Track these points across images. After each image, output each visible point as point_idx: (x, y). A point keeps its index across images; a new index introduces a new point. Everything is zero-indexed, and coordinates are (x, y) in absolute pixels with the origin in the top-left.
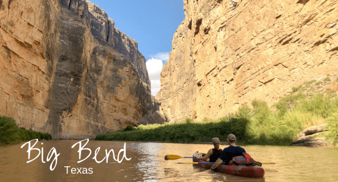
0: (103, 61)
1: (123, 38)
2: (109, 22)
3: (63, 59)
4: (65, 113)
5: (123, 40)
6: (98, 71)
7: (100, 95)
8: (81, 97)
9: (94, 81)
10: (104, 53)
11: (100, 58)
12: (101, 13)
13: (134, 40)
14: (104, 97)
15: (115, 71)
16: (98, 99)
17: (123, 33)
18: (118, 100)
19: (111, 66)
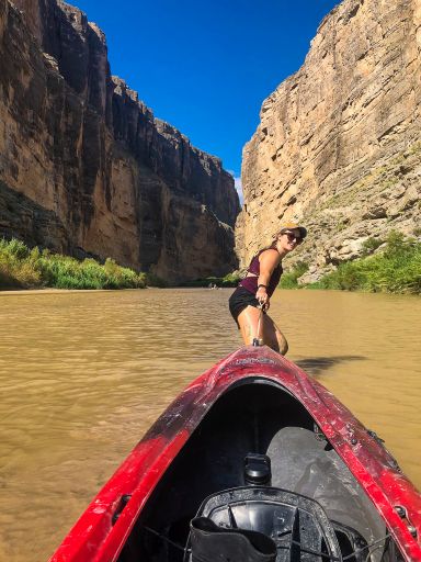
0: (180, 213)
1: (202, 157)
2: (183, 141)
3: (146, 219)
4: (152, 265)
5: (202, 161)
6: (176, 223)
7: (180, 246)
8: (163, 251)
9: (173, 234)
10: (180, 205)
11: (177, 211)
12: (172, 133)
13: (216, 158)
14: (183, 247)
15: (192, 220)
16: (178, 250)
17: (201, 151)
18: (196, 249)
19: (188, 216)
